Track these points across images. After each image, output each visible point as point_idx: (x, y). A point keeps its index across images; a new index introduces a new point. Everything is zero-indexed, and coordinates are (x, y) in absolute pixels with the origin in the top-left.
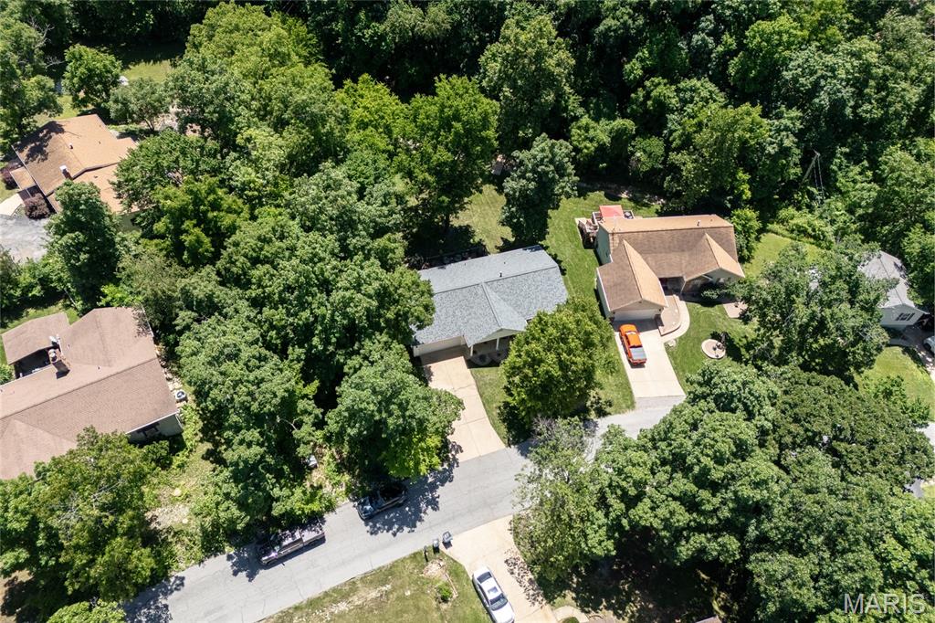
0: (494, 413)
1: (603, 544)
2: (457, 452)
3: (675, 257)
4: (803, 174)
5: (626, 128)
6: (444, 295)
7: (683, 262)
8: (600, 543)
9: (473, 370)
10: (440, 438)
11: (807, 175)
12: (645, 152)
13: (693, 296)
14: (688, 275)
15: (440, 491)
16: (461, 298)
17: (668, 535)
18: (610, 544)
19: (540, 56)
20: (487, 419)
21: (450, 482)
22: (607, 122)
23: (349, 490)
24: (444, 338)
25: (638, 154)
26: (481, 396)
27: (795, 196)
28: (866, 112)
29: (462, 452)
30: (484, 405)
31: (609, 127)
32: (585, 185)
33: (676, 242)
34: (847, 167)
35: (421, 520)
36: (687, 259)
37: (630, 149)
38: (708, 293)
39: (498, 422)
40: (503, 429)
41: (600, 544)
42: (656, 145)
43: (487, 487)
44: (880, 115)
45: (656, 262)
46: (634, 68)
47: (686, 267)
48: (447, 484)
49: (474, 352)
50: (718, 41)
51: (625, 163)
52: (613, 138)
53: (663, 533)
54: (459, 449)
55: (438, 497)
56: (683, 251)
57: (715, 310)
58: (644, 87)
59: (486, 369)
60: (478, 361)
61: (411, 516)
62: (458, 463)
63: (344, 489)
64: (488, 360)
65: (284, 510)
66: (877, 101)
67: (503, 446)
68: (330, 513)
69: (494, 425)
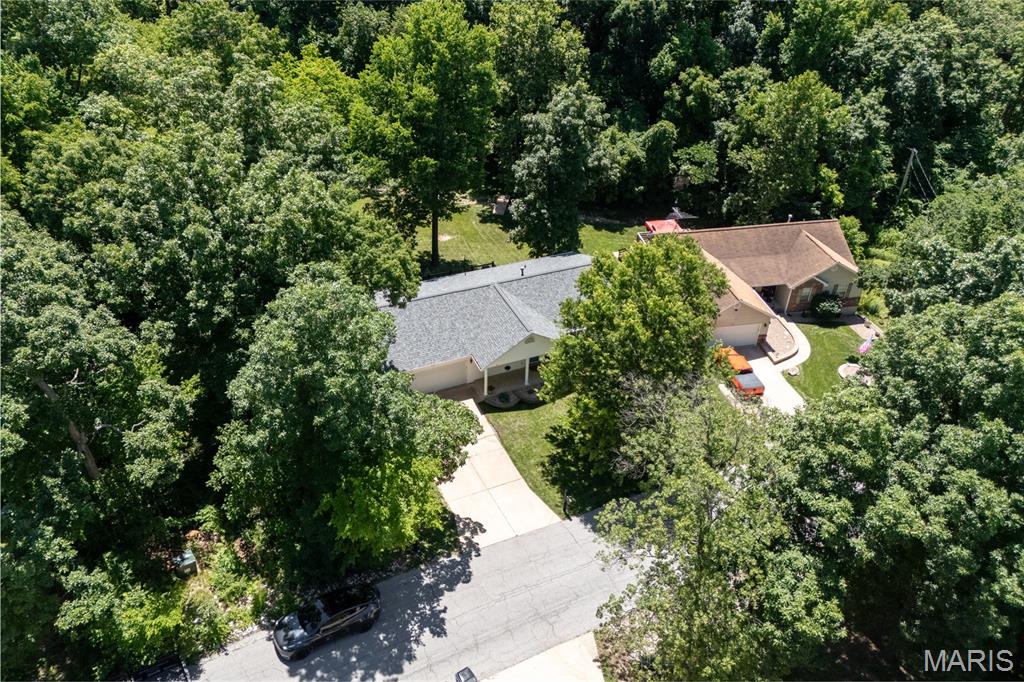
0: (534, 473)
1: (817, 612)
2: (474, 532)
3: (768, 262)
4: (900, 181)
5: (665, 131)
6: (434, 301)
7: (781, 266)
8: (810, 607)
9: (489, 415)
10: (438, 460)
11: (904, 184)
12: (695, 163)
13: (804, 316)
14: (792, 280)
15: (446, 600)
16: (463, 304)
17: (966, 553)
18: (833, 609)
19: (543, 35)
20: (523, 480)
21: (467, 581)
22: (638, 134)
23: (258, 610)
24: (438, 363)
25: (684, 168)
26: (508, 449)
27: (895, 213)
28: (960, 97)
29: (484, 531)
30: (514, 461)
31: (641, 139)
32: (618, 222)
33: (764, 242)
34: (951, 171)
35: (411, 658)
36: (786, 263)
37: (672, 165)
38: (825, 305)
39: (544, 485)
40: (555, 494)
41: (810, 614)
42: (706, 151)
43: (537, 585)
44: (976, 99)
45: (743, 268)
46: (664, 60)
47: (787, 272)
48: (460, 586)
49: (490, 388)
50: (760, 26)
51: (667, 187)
52: (647, 151)
53: (955, 551)
54: (478, 528)
55: (444, 611)
56: (777, 253)
57: (841, 331)
58: (679, 82)
59: (514, 413)
60: (498, 403)
61: (389, 648)
62: (478, 550)
63: (249, 607)
64: (513, 400)
65: (87, 617)
66: (968, 83)
67: (557, 519)
68: (215, 656)
69: (535, 488)
